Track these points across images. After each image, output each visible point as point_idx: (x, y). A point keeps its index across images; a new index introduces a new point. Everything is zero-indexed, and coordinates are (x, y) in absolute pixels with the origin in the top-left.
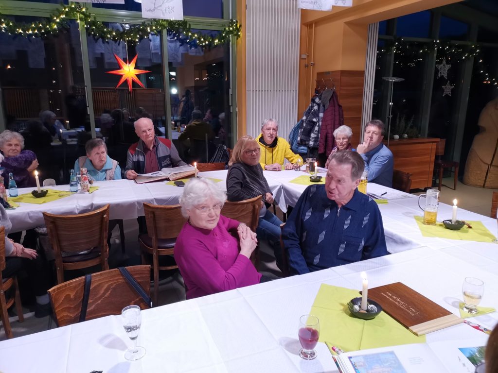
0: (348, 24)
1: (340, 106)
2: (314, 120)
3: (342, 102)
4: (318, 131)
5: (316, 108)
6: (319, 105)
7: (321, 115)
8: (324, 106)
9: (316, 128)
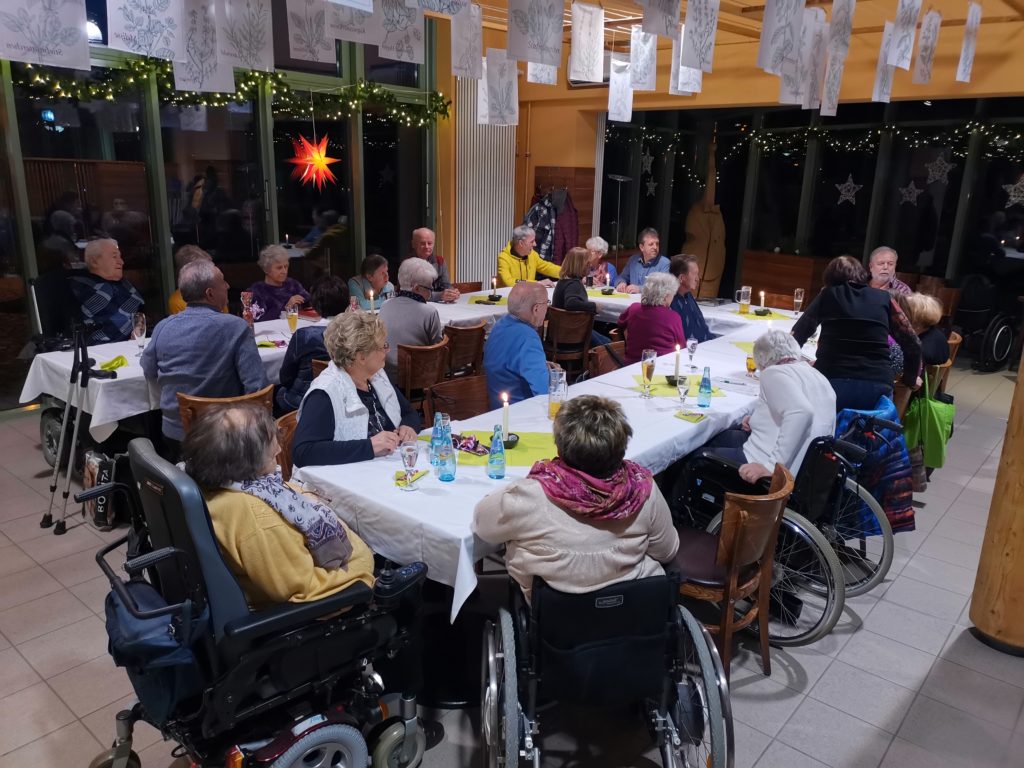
0: (583, 112)
1: (576, 211)
2: (547, 227)
3: (576, 205)
4: (551, 242)
5: (545, 212)
6: (548, 209)
7: (553, 221)
8: (556, 210)
9: (549, 238)
